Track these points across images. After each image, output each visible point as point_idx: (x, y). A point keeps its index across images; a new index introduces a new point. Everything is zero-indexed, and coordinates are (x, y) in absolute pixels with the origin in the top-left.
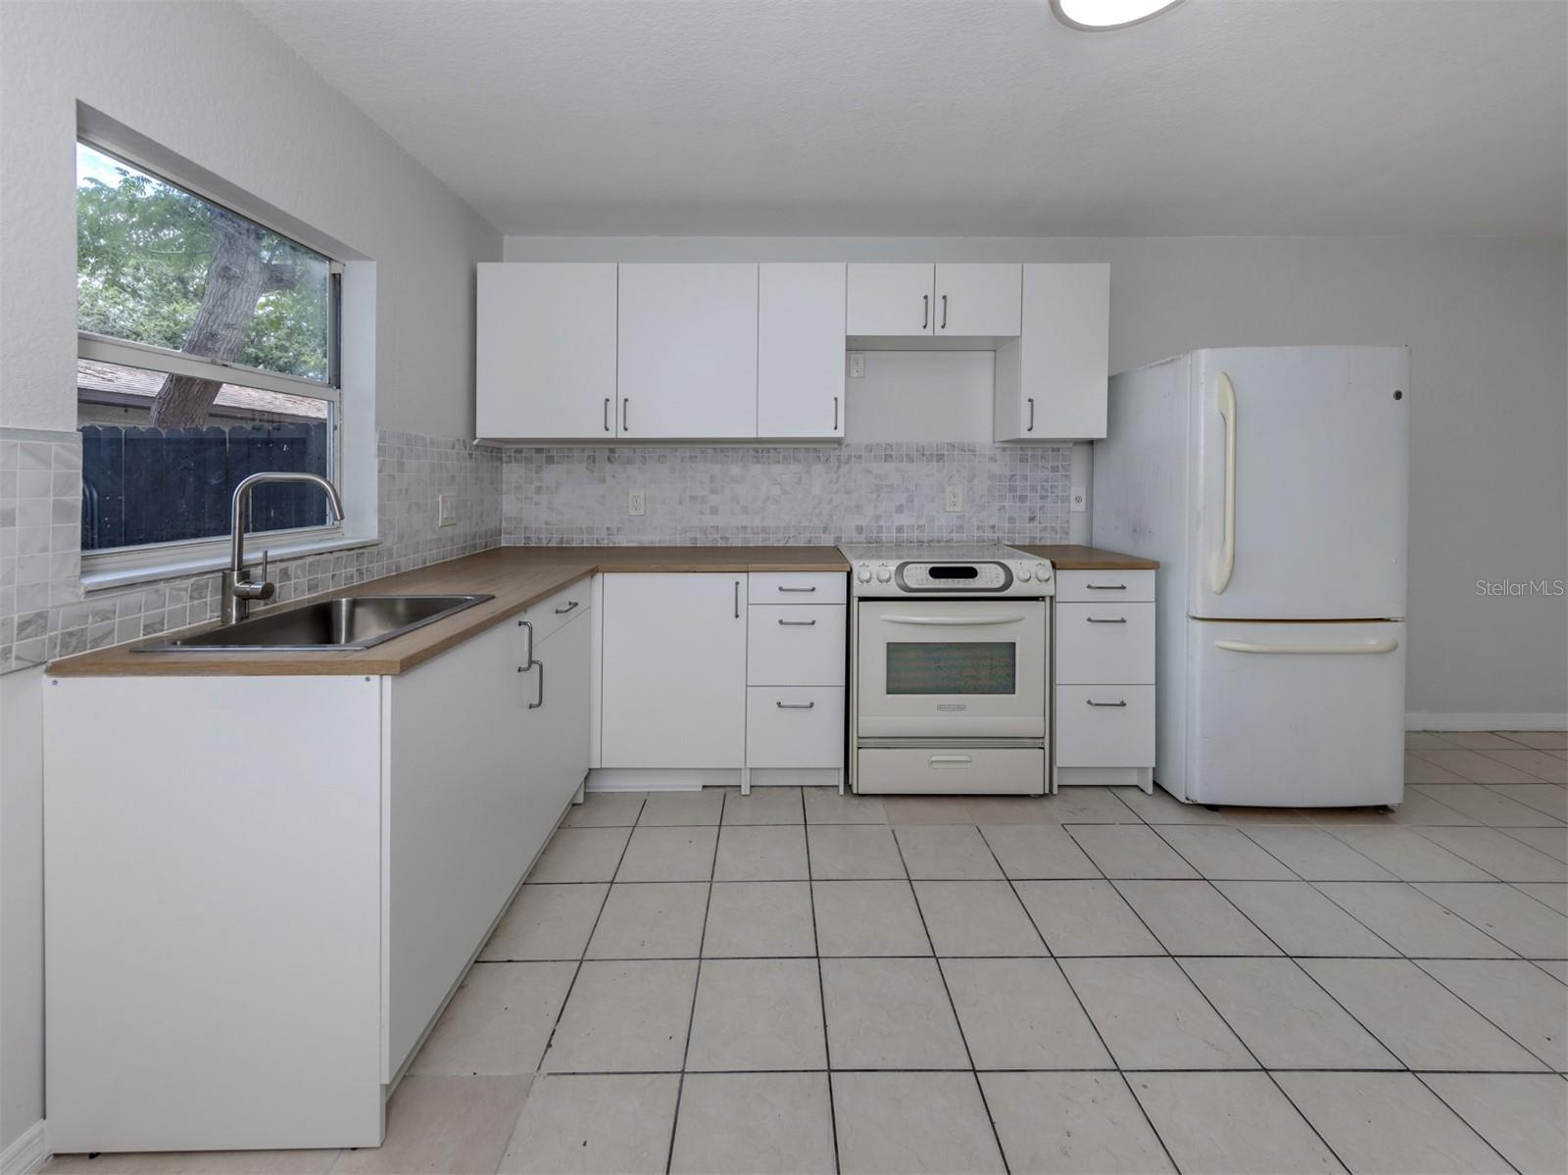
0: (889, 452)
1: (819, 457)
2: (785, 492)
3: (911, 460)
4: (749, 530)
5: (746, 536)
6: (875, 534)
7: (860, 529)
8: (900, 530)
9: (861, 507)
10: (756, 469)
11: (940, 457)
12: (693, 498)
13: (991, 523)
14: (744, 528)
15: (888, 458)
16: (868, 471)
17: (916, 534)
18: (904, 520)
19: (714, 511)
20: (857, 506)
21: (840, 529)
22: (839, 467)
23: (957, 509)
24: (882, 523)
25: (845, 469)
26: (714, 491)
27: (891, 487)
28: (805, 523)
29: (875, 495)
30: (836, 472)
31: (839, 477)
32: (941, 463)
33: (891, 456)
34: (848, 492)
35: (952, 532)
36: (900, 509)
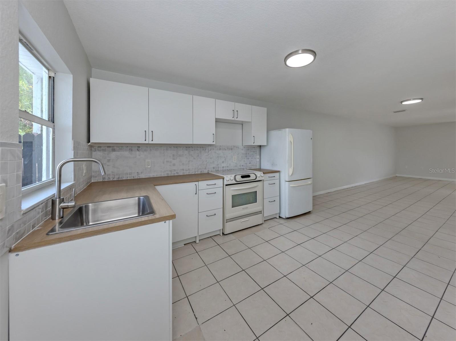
0: (220, 148)
1: (203, 149)
2: (194, 159)
3: (225, 150)
4: (184, 170)
5: (184, 172)
6: (217, 169)
7: (214, 168)
8: (223, 167)
9: (214, 162)
10: (186, 152)
11: (232, 149)
12: (167, 162)
13: (242, 165)
14: (183, 169)
15: (220, 149)
16: (215, 153)
17: (227, 168)
18: (224, 165)
19: (174, 165)
20: (213, 162)
21: (209, 168)
22: (208, 152)
23: (235, 162)
24: (219, 166)
25: (210, 152)
26: (174, 159)
27: (221, 156)
28: (200, 167)
29: (217, 159)
30: (208, 153)
31: (208, 154)
32: (232, 151)
33: (221, 149)
34: (211, 158)
35: (234, 167)
36: (223, 162)
